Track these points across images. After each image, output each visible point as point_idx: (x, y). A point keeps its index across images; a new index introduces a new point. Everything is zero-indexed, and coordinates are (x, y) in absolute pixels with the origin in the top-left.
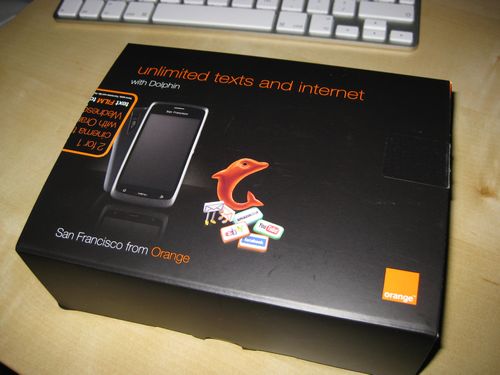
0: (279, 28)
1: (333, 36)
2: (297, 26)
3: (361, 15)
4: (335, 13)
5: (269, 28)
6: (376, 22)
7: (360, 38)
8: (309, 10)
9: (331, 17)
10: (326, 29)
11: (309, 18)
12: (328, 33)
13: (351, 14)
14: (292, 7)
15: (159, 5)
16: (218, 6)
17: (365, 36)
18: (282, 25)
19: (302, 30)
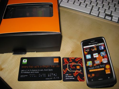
0: (91, 14)
1: (105, 18)
2: (96, 14)
3: (112, 14)
4: (106, 12)
5: (89, 13)
6: (116, 17)
7: (111, 20)
8: (99, 11)
9: (105, 13)
10: (103, 16)
11: (99, 12)
12: (104, 17)
13: (110, 14)
14: (95, 9)
15: (62, 2)
16: (77, 5)
17: (113, 20)
18: (92, 13)
19: (97, 15)
